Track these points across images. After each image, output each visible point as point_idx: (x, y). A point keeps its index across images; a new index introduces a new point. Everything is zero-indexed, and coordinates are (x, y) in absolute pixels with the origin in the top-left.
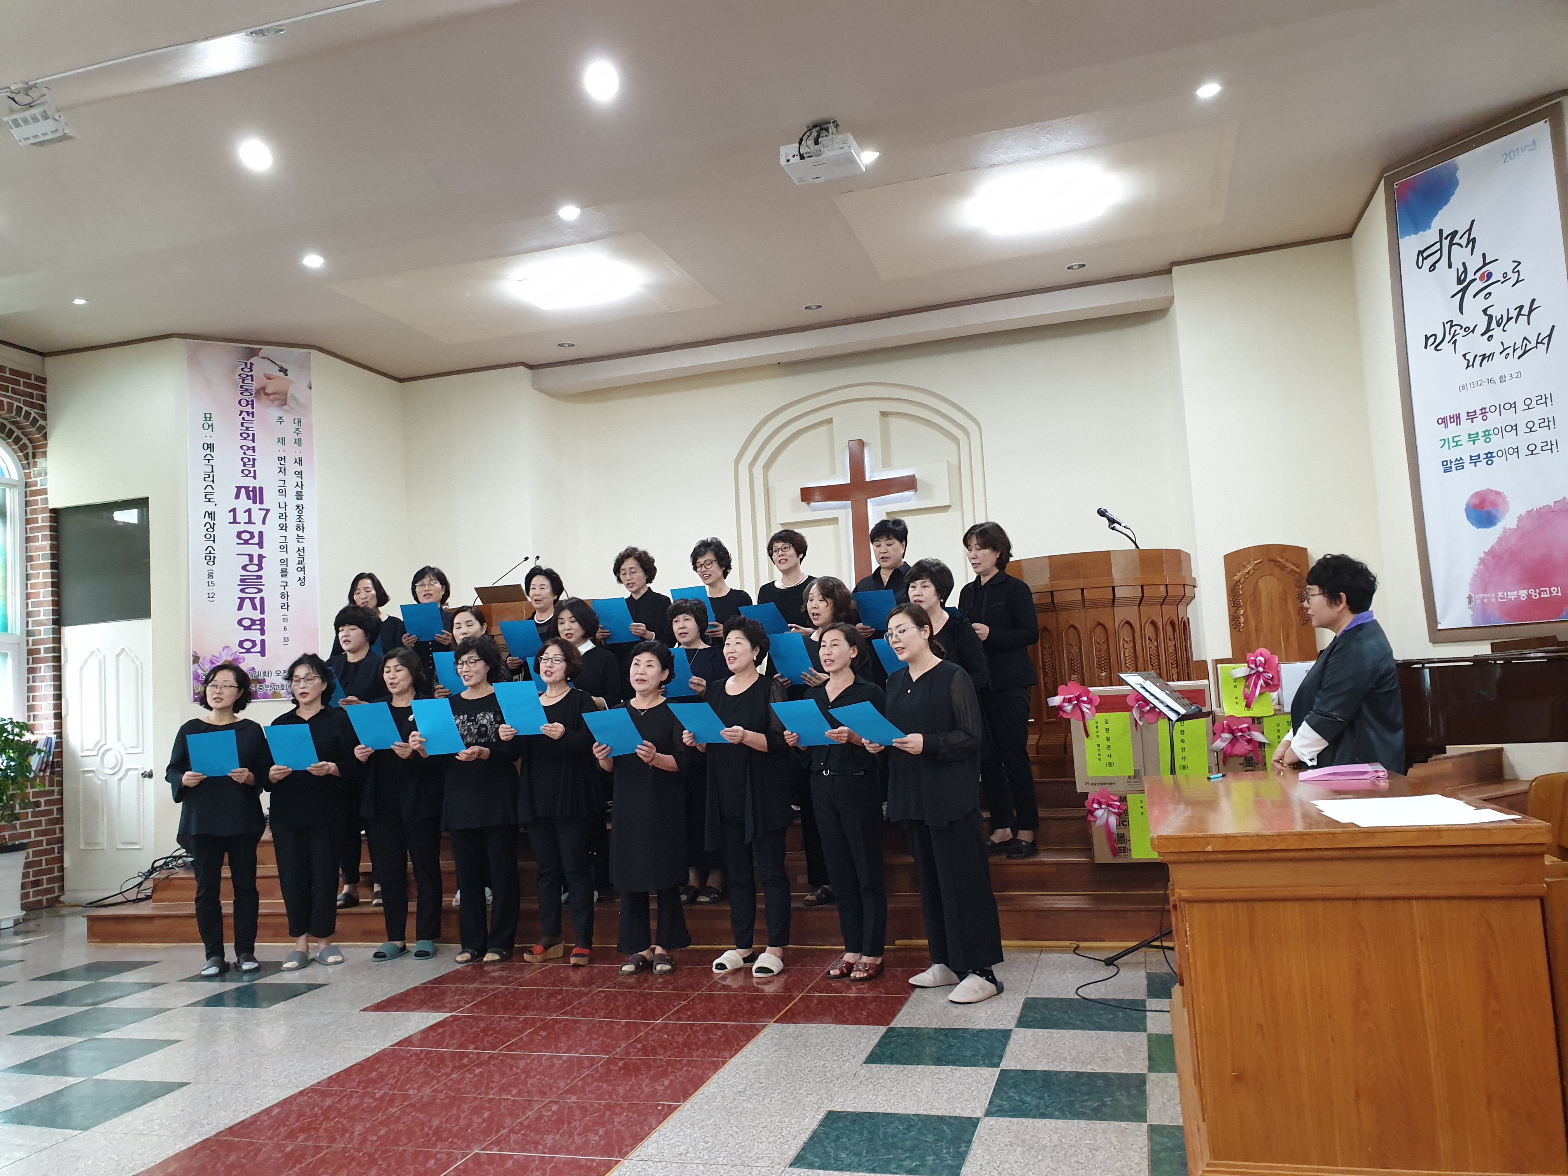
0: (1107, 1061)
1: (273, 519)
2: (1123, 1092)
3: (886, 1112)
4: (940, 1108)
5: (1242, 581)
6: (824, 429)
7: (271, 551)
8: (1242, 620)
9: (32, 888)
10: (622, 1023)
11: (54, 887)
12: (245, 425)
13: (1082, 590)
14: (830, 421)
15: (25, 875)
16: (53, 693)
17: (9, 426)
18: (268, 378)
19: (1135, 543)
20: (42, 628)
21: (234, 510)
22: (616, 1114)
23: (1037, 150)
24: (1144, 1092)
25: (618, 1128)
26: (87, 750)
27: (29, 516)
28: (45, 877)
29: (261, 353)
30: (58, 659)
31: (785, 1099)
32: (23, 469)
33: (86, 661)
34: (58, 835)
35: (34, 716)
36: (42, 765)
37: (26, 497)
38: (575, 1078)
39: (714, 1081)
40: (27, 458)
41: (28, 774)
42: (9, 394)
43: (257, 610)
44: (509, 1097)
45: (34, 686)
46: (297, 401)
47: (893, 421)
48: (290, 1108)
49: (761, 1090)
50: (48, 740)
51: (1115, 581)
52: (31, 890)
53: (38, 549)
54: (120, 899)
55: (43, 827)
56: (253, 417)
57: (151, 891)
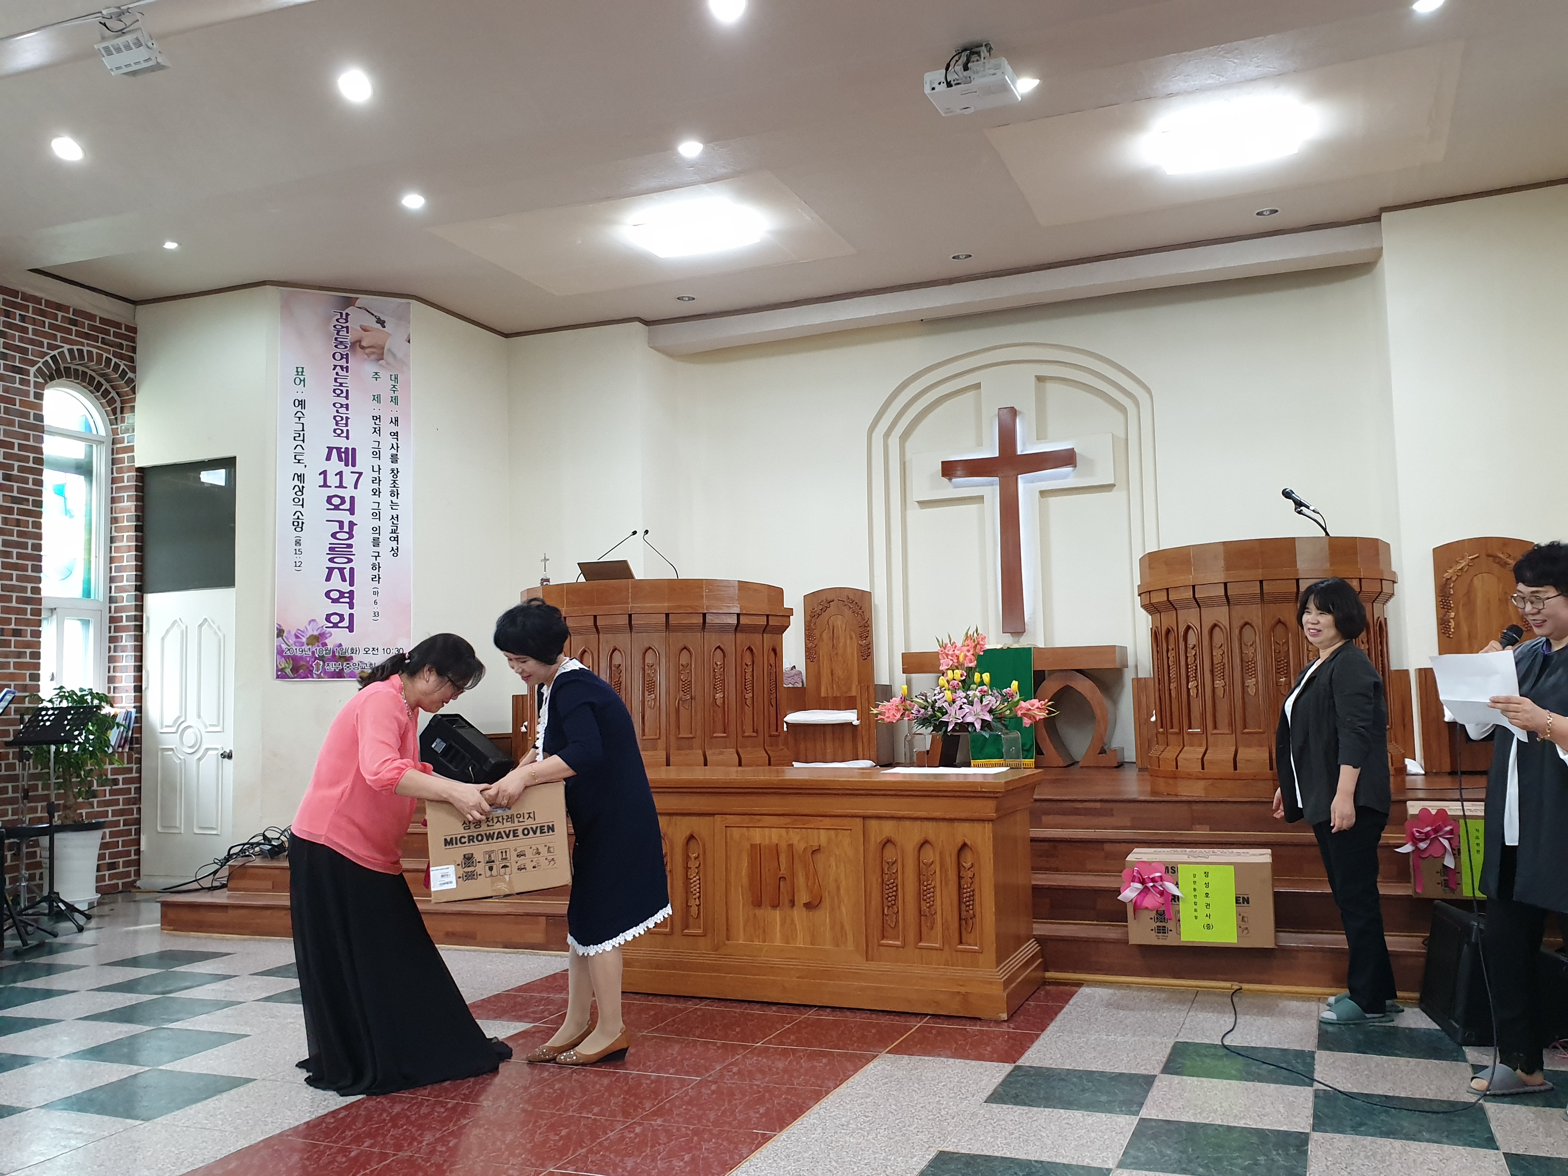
0: (1265, 1116)
1: (366, 483)
2: (1280, 1152)
3: (1005, 1156)
4: (1067, 1156)
5: (1454, 579)
6: (971, 394)
7: (363, 518)
8: (1452, 624)
9: (109, 870)
10: (718, 1045)
11: (131, 871)
12: (338, 380)
13: (1261, 582)
14: (978, 386)
15: (101, 857)
16: (133, 664)
17: (98, 378)
18: (365, 330)
19: (1325, 530)
20: (125, 595)
21: (324, 473)
22: (705, 1140)
23: (1223, 76)
24: (1305, 1152)
25: (706, 1154)
26: (167, 726)
27: (115, 475)
28: (121, 860)
29: (357, 304)
30: (140, 628)
31: (892, 1136)
32: (111, 425)
33: (168, 631)
34: (135, 816)
35: (114, 688)
36: (121, 740)
37: (113, 454)
38: (662, 1100)
39: (815, 1111)
40: (115, 413)
41: (106, 749)
42: (99, 344)
43: (346, 581)
44: (589, 1116)
45: (115, 656)
46: (394, 356)
47: (1050, 386)
48: (357, 1112)
49: (865, 1124)
50: (128, 714)
51: (1299, 572)
52: (107, 873)
53: (123, 510)
54: (195, 886)
55: (121, 807)
56: (347, 372)
57: (226, 879)
